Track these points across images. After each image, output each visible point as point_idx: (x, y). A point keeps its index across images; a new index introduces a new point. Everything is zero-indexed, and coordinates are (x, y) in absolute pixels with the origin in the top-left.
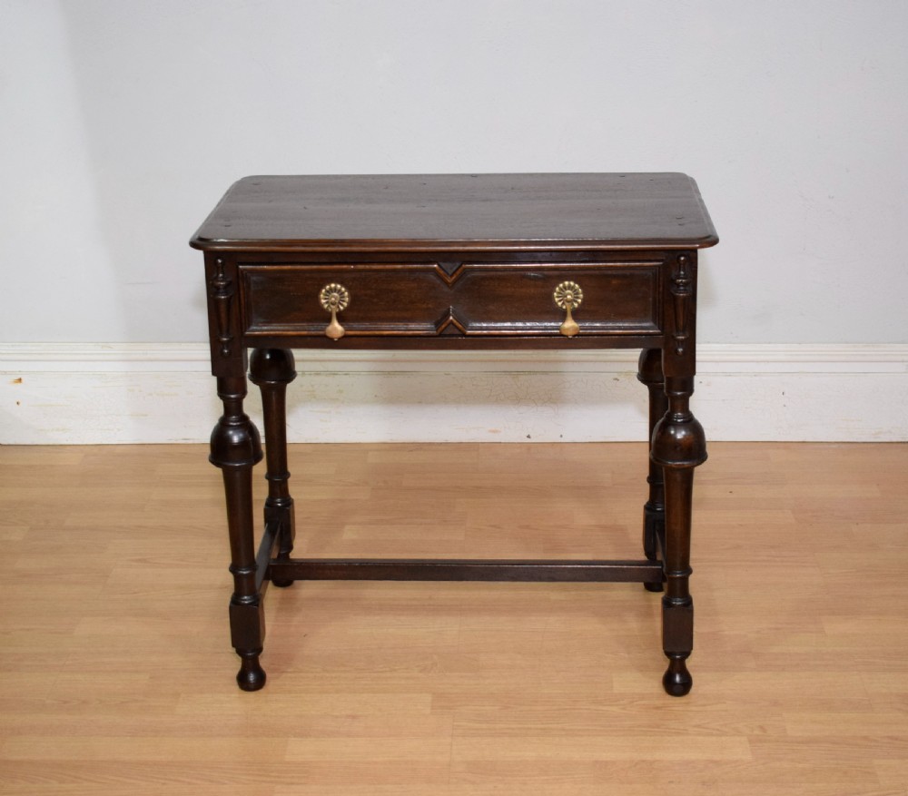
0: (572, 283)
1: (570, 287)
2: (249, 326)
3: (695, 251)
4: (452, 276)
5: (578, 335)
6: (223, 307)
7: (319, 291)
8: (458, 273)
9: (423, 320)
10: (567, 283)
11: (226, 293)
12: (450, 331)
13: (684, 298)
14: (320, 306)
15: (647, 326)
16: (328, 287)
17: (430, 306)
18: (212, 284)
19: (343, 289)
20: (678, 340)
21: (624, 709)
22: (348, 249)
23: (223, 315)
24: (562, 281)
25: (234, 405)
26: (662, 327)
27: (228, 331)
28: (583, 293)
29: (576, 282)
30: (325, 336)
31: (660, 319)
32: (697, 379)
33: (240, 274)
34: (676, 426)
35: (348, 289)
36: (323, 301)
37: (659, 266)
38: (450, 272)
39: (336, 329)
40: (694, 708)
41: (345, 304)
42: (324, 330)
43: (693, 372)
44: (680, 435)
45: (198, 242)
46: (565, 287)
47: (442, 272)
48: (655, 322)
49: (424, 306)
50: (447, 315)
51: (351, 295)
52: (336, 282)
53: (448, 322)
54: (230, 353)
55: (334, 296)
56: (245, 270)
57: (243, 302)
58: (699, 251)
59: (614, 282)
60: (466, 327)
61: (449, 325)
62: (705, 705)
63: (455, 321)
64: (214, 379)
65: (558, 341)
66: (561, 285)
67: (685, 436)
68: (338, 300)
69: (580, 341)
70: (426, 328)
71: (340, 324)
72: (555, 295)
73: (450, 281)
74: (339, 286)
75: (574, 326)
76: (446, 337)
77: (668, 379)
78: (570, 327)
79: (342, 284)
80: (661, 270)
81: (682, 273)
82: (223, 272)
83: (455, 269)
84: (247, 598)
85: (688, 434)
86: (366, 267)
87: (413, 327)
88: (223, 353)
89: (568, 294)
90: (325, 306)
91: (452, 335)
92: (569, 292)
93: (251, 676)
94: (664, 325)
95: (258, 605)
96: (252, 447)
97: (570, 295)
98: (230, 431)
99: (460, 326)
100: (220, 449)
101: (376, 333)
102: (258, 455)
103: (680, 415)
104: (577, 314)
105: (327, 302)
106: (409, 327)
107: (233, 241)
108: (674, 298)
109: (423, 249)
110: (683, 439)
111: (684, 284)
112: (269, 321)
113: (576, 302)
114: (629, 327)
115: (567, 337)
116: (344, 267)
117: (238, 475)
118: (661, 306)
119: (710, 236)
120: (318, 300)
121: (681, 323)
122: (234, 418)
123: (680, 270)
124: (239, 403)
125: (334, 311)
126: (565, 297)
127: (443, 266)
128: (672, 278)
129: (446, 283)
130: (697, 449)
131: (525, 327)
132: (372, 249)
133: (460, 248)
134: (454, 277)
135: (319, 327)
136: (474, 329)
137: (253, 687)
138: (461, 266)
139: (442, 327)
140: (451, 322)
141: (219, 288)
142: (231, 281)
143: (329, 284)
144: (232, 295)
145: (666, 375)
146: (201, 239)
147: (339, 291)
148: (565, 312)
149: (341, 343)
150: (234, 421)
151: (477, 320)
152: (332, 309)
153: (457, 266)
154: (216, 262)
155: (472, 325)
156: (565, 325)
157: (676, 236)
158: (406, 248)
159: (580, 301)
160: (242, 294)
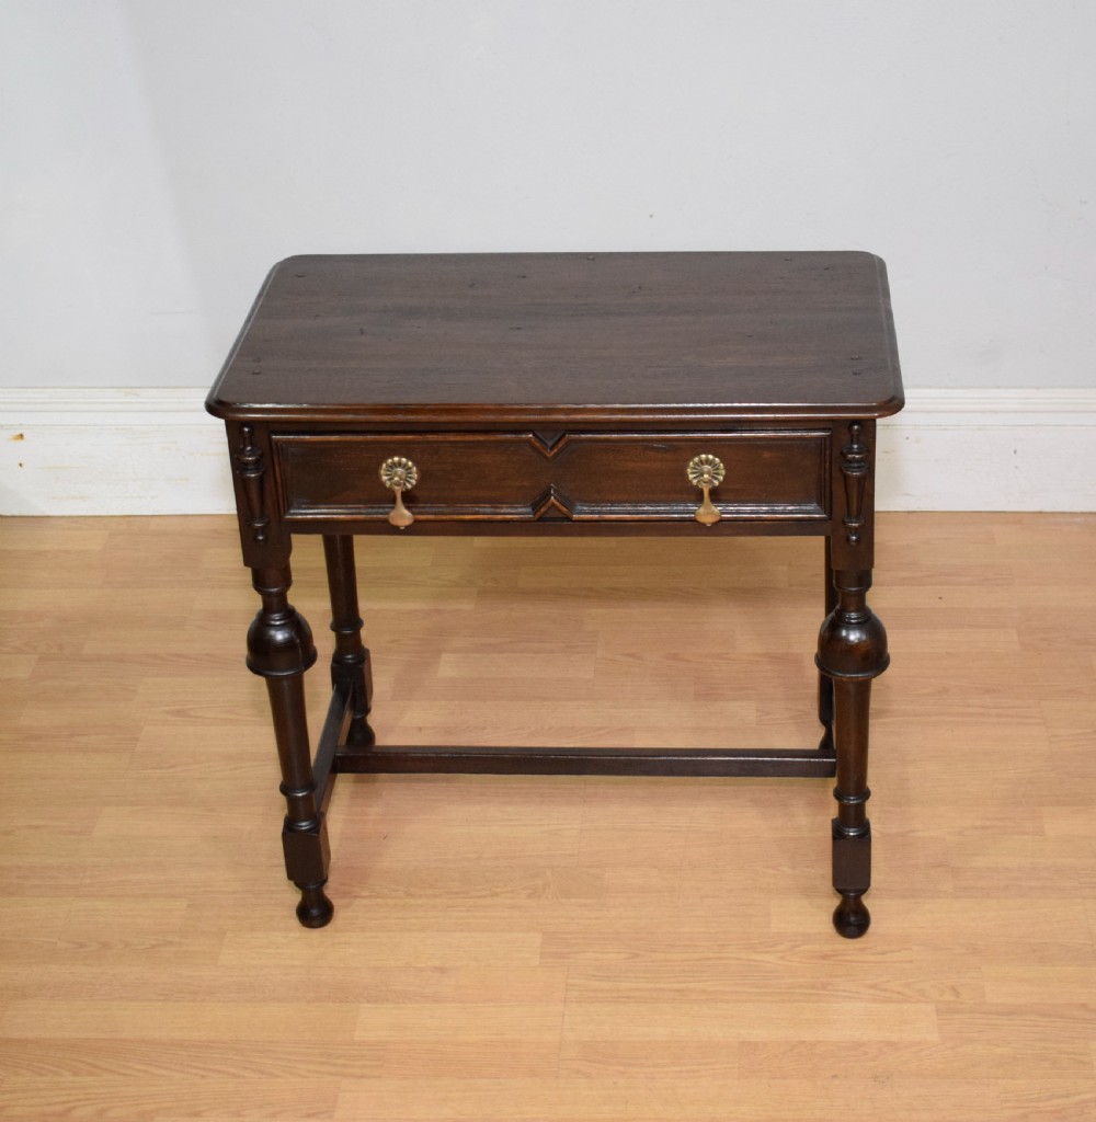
0: (711, 457)
1: (708, 462)
2: (289, 508)
3: (874, 420)
4: (552, 448)
5: (721, 520)
6: (254, 489)
7: (379, 466)
8: (560, 445)
9: (512, 503)
10: (703, 456)
11: (257, 470)
12: (553, 514)
13: (859, 478)
14: (382, 484)
15: (812, 511)
16: (390, 461)
17: (525, 483)
18: (238, 459)
19: (410, 463)
20: (851, 528)
21: (782, 958)
22: (412, 417)
23: (254, 496)
24: (698, 454)
25: (275, 600)
26: (829, 510)
27: (262, 515)
28: (725, 468)
29: (715, 455)
30: (386, 521)
31: (825, 500)
32: (875, 573)
33: (274, 448)
34: (849, 626)
35: (416, 463)
36: (385, 478)
37: (824, 437)
38: (550, 444)
39: (402, 516)
40: (872, 958)
41: (414, 482)
42: (387, 513)
43: (871, 563)
44: (854, 636)
45: (216, 406)
46: (701, 462)
47: (537, 444)
48: (819, 504)
49: (518, 484)
50: (546, 495)
51: (420, 471)
52: (401, 455)
53: (548, 505)
54: (266, 540)
55: (398, 472)
56: (279, 440)
57: (279, 481)
58: (879, 421)
59: (766, 455)
60: (571, 508)
61: (549, 508)
62: (883, 953)
63: (557, 503)
64: (248, 572)
65: (693, 527)
66: (696, 459)
67: (860, 641)
68: (404, 476)
69: (722, 527)
70: (521, 512)
71: (408, 508)
72: (689, 470)
73: (550, 454)
74: (404, 460)
75: (713, 513)
76: (548, 522)
77: (838, 572)
78: (708, 513)
79: (409, 458)
80: (828, 442)
81: (855, 446)
82: (251, 444)
83: (556, 439)
84: (304, 824)
85: (864, 637)
86: (440, 438)
87: (502, 511)
88: (256, 540)
89: (706, 470)
90: (388, 484)
91: (554, 519)
92: (707, 467)
93: (315, 912)
94: (831, 509)
95: (318, 832)
96: (300, 651)
97: (709, 473)
98: (273, 632)
99: (564, 509)
100: (261, 653)
101: (456, 517)
102: (310, 658)
103: (853, 615)
104: (716, 495)
105: (390, 479)
106: (498, 511)
107: (262, 407)
108: (846, 478)
109: (512, 418)
110: (857, 645)
111: (858, 461)
112: (315, 502)
113: (716, 479)
114: (787, 510)
115: (703, 525)
116: (410, 437)
117: (285, 683)
118: (828, 485)
119: (893, 398)
120: (378, 477)
121: (854, 506)
122: (277, 616)
123: (852, 443)
124: (282, 596)
125: (398, 490)
126: (702, 475)
127: (540, 435)
128: (842, 453)
129: (545, 457)
130: (875, 657)
131: (649, 511)
132: (444, 418)
133: (562, 417)
134: (555, 451)
135: (381, 511)
136: (583, 513)
137: (316, 923)
138: (563, 436)
139: (543, 510)
140: (553, 505)
141: (247, 464)
142: (262, 456)
143: (392, 457)
144: (264, 473)
145: (834, 568)
146: (220, 403)
147: (404, 466)
148: (701, 492)
149: (410, 531)
150: (276, 619)
151: (586, 501)
152: (396, 488)
153: (559, 435)
154: (242, 432)
155: (580, 508)
156: (702, 510)
157: (847, 400)
158: (490, 417)
159: (721, 478)
160: (277, 469)
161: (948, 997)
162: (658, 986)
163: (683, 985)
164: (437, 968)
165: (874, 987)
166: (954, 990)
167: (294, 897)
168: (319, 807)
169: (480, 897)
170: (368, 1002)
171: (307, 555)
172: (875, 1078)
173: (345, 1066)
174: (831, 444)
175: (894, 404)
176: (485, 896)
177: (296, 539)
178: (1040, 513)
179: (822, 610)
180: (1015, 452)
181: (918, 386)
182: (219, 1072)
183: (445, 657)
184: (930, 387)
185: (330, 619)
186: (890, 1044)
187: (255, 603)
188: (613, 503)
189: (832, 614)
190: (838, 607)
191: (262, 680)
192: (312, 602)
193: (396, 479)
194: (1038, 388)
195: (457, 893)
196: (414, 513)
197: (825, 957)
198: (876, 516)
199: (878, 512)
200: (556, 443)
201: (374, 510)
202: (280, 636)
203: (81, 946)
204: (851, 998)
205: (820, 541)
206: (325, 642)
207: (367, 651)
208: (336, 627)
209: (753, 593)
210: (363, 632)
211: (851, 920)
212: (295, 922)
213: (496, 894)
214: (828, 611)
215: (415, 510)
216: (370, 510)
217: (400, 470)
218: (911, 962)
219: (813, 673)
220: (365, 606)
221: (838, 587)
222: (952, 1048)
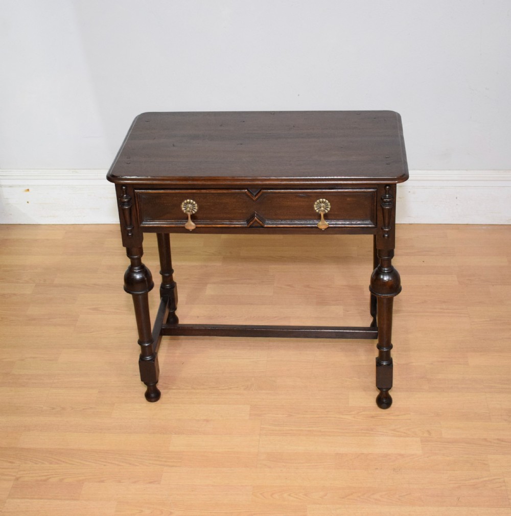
0: (324, 200)
1: (323, 202)
2: (142, 222)
3: (395, 184)
4: (256, 196)
5: (329, 228)
6: (127, 213)
7: (181, 203)
8: (259, 195)
9: (238, 219)
10: (321, 200)
11: (128, 205)
12: (255, 224)
13: (389, 209)
14: (182, 211)
15: (368, 224)
16: (185, 201)
17: (244, 211)
18: (120, 200)
19: (194, 202)
20: (385, 231)
21: (354, 417)
22: (195, 183)
23: (127, 216)
24: (319, 199)
25: (136, 261)
26: (376, 224)
27: (131, 224)
28: (331, 205)
29: (326, 199)
30: (184, 227)
31: (374, 219)
32: (395, 250)
33: (136, 196)
34: (384, 274)
35: (197, 202)
36: (183, 209)
37: (374, 192)
38: (255, 194)
39: (191, 225)
40: (393, 418)
41: (196, 210)
42: (184, 224)
43: (394, 247)
44: (386, 278)
45: (111, 177)
46: (320, 202)
47: (249, 194)
48: (372, 221)
49: (240, 211)
50: (253, 217)
51: (199, 206)
52: (190, 199)
53: (254, 221)
54: (132, 235)
55: (189, 206)
56: (138, 192)
57: (138, 209)
58: (397, 185)
59: (348, 199)
60: (264, 222)
62: (398, 416)
63: (257, 220)
64: (125, 249)
65: (316, 230)
66: (318, 201)
67: (389, 280)
68: (191, 208)
69: (329, 230)
70: (242, 223)
71: (193, 222)
72: (315, 206)
73: (254, 199)
74: (192, 201)
75: (325, 224)
76: (254, 228)
77: (379, 250)
78: (323, 224)
79: (194, 200)
80: (375, 194)
81: (387, 196)
82: (126, 194)
83: (257, 192)
84: (148, 358)
85: (391, 279)
86: (207, 191)
87: (235, 223)
88: (128, 235)
89: (322, 206)
90: (185, 211)
91: (257, 227)
92: (322, 205)
93: (153, 395)
94: (376, 223)
95: (154, 361)
96: (147, 283)
97: (323, 207)
98: (135, 275)
99: (261, 223)
100: (130, 284)
101: (214, 226)
102: (151, 286)
103: (386, 269)
104: (326, 217)
105: (185, 209)
106: (232, 223)
107: (130, 178)
108: (383, 209)
109: (238, 183)
110: (387, 282)
111: (389, 202)
112: (153, 219)
113: (326, 209)
114: (357, 223)
115: (321, 229)
116: (194, 191)
117: (140, 297)
118: (375, 212)
119: (404, 175)
120: (180, 208)
121: (387, 222)
122: (137, 268)
123: (386, 194)
124: (139, 259)
125: (189, 214)
126: (320, 208)
127: (251, 191)
128: (381, 198)
129: (252, 199)
130: (395, 287)
131: (298, 223)
132: (209, 183)
133: (260, 183)
134: (257, 197)
135: (182, 223)
136: (269, 224)
137: (153, 400)
138: (261, 190)
139: (251, 223)
140: (256, 221)
141: (124, 202)
142: (131, 199)
143: (186, 199)
144: (132, 206)
145: (378, 248)
146: (113, 176)
147: (192, 204)
148: (320, 215)
149: (194, 231)
150: (136, 269)
151: (270, 219)
152: (188, 213)
153: (259, 190)
154: (122, 189)
155: (267, 222)
156: (320, 223)
157: (384, 175)
158: (229, 183)
159: (329, 209)
160: (137, 205)
161: (426, 435)
162: (300, 429)
163: (311, 429)
164: (205, 420)
165: (394, 430)
166: (428, 431)
167: (144, 389)
168: (155, 350)
169: (223, 390)
170: (175, 434)
171: (150, 242)
172: (394, 469)
173: (166, 462)
174: (377, 194)
175: (404, 177)
176: (226, 389)
177: (145, 234)
178: (467, 224)
179: (372, 266)
180: (456, 198)
181: (414, 169)
182: (111, 463)
183: (209, 286)
184: (419, 170)
185: (159, 269)
186: (402, 455)
187: (128, 262)
188: (282, 220)
189: (377, 268)
190: (379, 265)
191: (131, 296)
192: (152, 262)
193: (188, 209)
194: (467, 170)
195: (214, 388)
196: (196, 224)
197: (373, 417)
198: (396, 225)
199: (397, 224)
200: (258, 193)
201: (179, 223)
202: (138, 277)
203: (53, 409)
204: (383, 435)
205: (371, 237)
206: (157, 279)
207: (175, 283)
208: (162, 273)
209: (342, 259)
210: (174, 275)
211: (384, 401)
212: (144, 399)
213: (231, 388)
214: (375, 267)
215: (196, 223)
216: (177, 223)
217: (190, 205)
218: (410, 419)
219: (368, 294)
220: (174, 264)
221: (380, 257)
222: (428, 457)
